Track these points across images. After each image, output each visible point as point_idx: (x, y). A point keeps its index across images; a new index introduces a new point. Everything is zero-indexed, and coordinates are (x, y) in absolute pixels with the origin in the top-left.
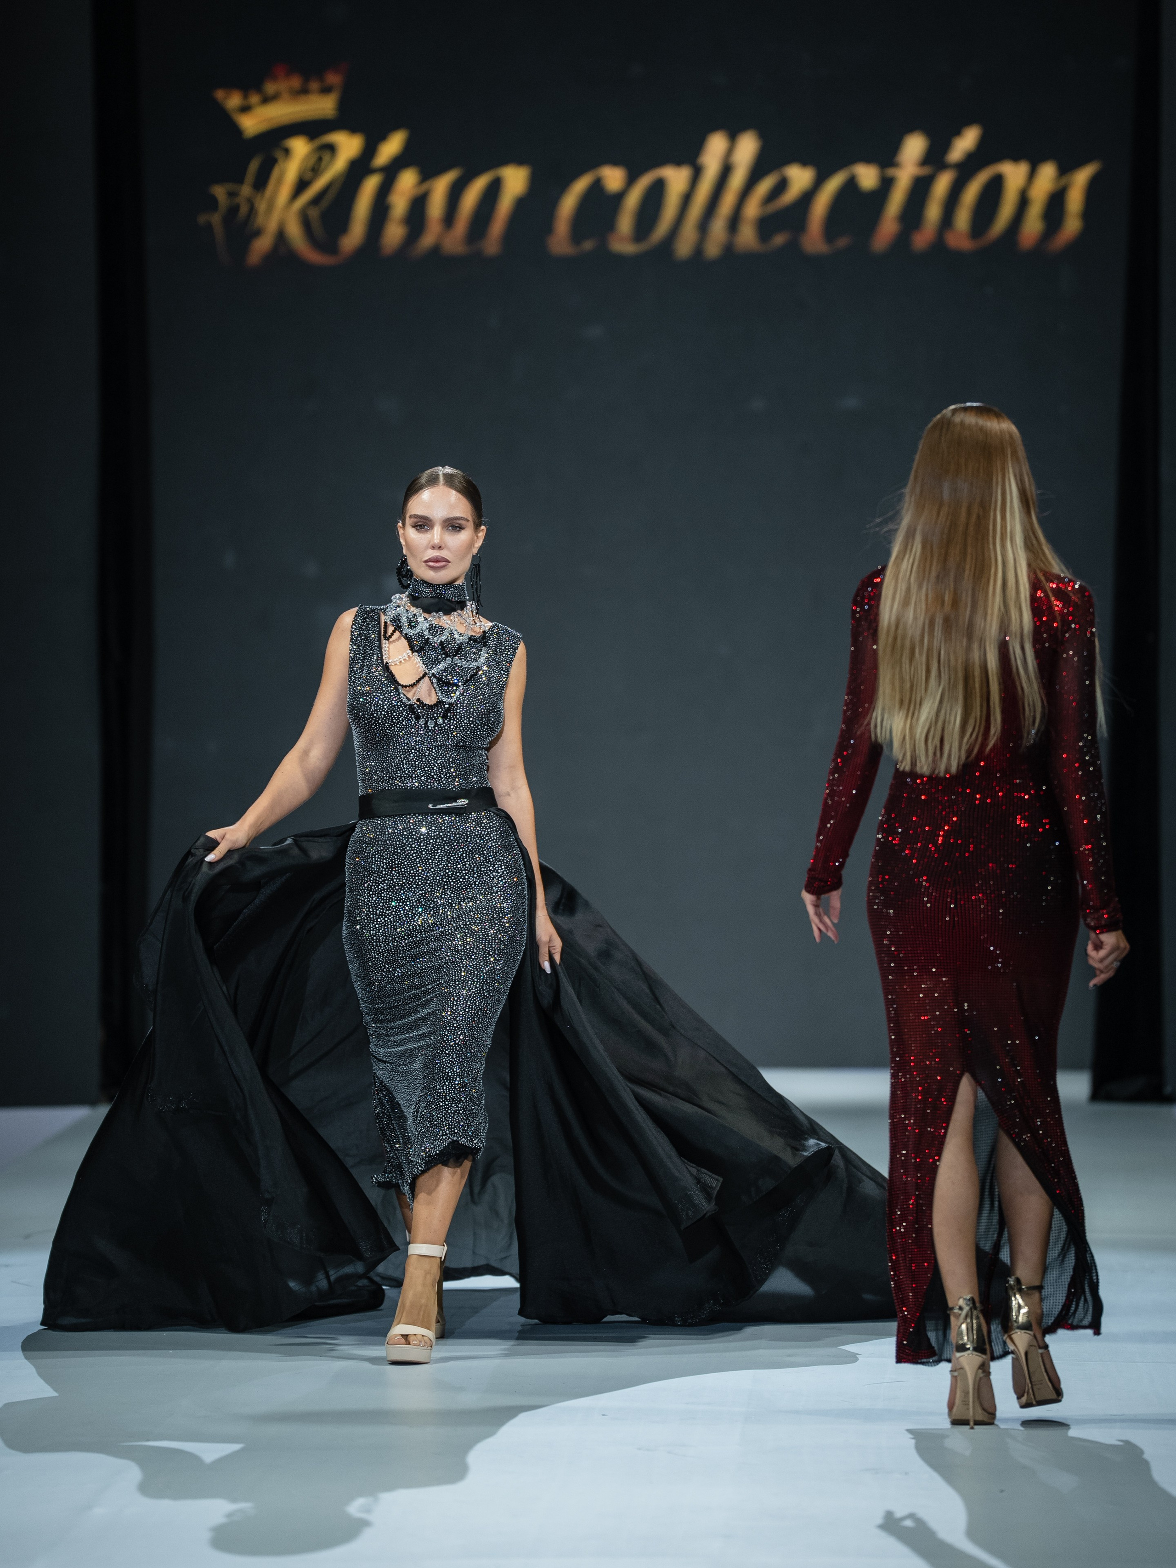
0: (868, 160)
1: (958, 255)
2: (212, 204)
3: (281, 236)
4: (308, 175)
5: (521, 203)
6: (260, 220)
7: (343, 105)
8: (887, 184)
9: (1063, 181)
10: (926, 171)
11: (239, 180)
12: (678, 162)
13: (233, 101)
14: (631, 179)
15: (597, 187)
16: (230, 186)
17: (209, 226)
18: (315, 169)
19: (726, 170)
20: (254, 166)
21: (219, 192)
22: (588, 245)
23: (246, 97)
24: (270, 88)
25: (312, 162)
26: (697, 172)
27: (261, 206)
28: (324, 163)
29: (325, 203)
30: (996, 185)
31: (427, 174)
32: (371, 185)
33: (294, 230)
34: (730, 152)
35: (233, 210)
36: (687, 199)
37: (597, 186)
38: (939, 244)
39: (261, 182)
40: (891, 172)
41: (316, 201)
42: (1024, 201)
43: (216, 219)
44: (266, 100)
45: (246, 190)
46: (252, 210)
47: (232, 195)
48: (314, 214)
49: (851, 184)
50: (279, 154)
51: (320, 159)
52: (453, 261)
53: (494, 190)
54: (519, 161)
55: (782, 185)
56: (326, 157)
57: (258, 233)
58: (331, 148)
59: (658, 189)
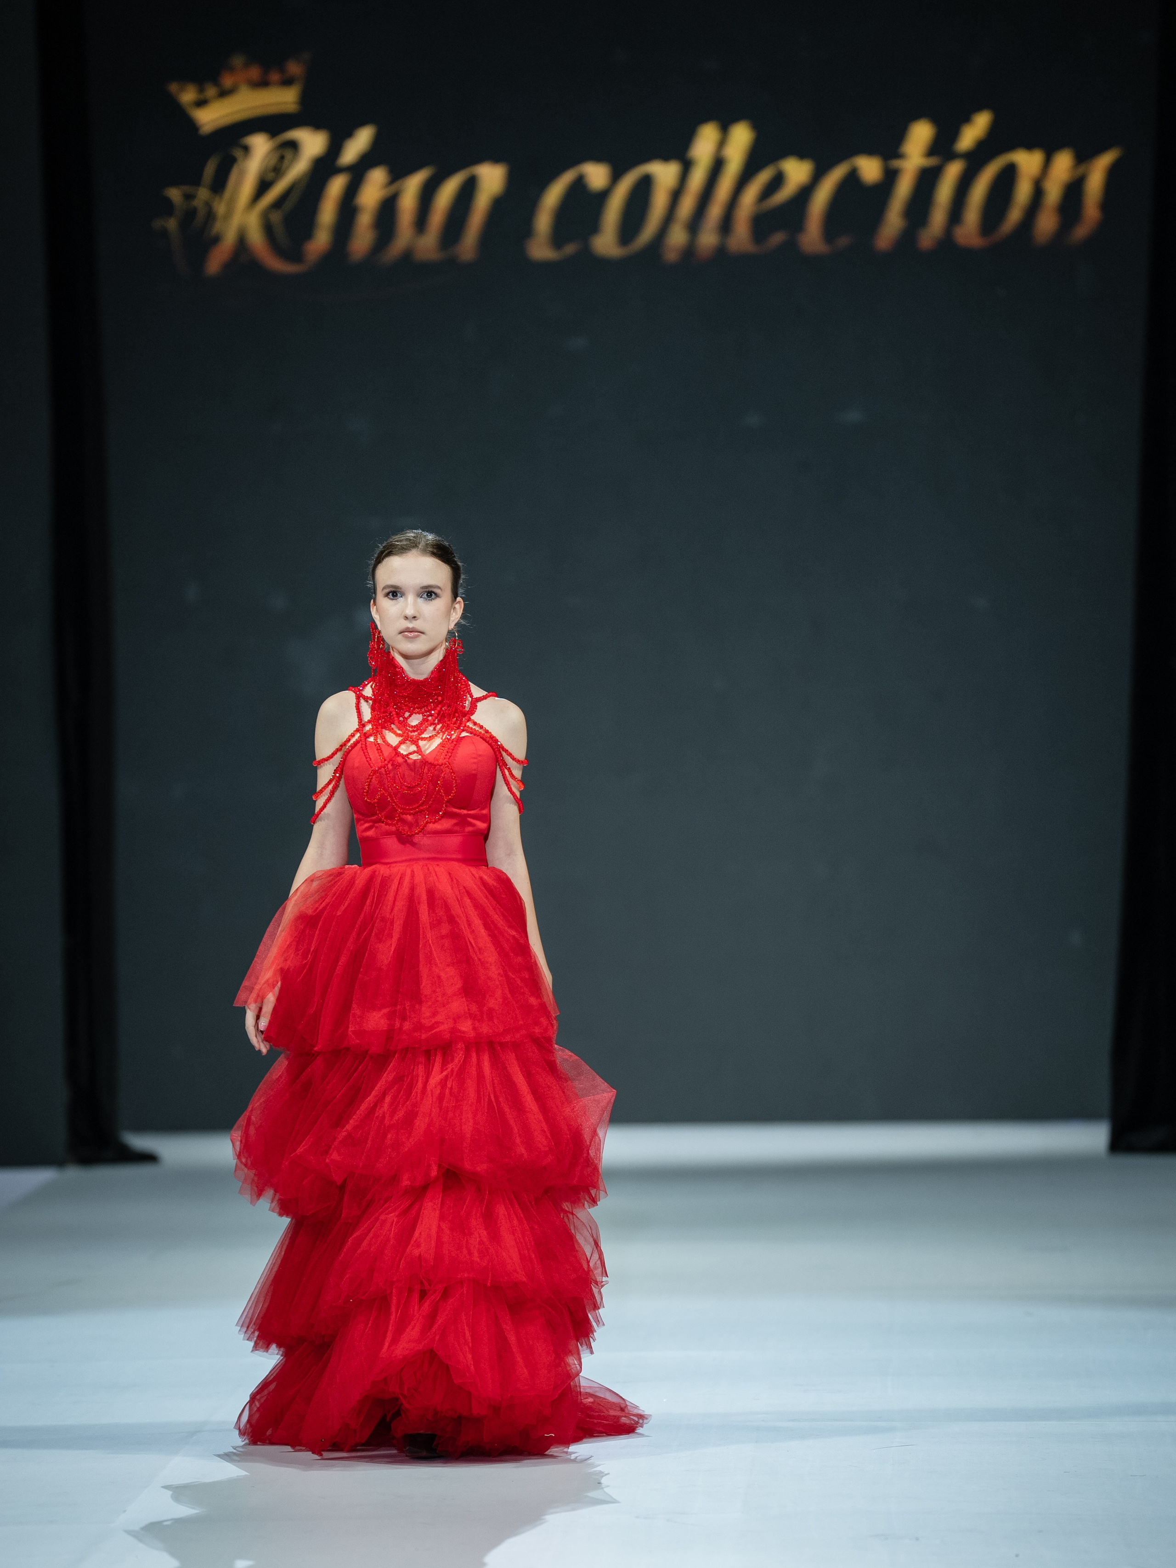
0: (870, 151)
1: (968, 252)
2: (168, 208)
3: (242, 242)
4: (271, 175)
5: (498, 204)
6: (218, 226)
7: (305, 99)
8: (891, 176)
9: (1081, 170)
10: (932, 162)
11: (196, 182)
12: (666, 158)
13: (188, 96)
14: (616, 176)
15: (579, 185)
16: (187, 188)
17: (164, 233)
18: (276, 170)
19: (718, 165)
20: (210, 169)
21: (175, 194)
22: (570, 249)
23: (201, 90)
24: (227, 81)
25: (273, 161)
26: (687, 166)
27: (220, 208)
28: (286, 162)
29: (289, 204)
30: (1009, 174)
31: (397, 174)
32: (337, 185)
33: (256, 237)
34: (722, 143)
35: (190, 214)
36: (676, 195)
37: (580, 183)
38: (947, 241)
39: (219, 185)
40: (895, 163)
41: (278, 204)
42: (1038, 192)
43: (172, 224)
44: (224, 94)
45: (203, 193)
46: (210, 216)
47: (189, 197)
48: (276, 217)
49: (853, 177)
50: (238, 153)
51: (282, 158)
52: (427, 268)
53: (469, 189)
54: (495, 159)
55: (778, 181)
56: (288, 154)
57: (216, 240)
58: (294, 146)
59: (645, 185)
